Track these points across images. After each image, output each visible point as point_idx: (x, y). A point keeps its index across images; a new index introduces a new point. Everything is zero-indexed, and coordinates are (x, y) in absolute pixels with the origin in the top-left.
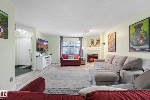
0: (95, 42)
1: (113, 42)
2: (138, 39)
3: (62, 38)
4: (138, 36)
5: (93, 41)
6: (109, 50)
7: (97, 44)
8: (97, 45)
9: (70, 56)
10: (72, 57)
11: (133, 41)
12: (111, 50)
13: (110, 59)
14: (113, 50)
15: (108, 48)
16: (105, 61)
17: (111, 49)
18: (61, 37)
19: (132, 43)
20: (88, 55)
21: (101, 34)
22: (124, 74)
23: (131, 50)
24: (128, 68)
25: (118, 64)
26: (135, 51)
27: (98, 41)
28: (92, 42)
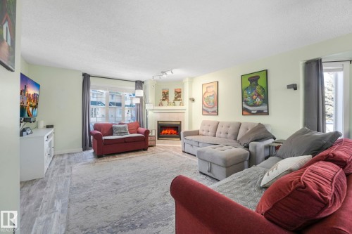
0: (172, 96)
1: (212, 98)
2: (255, 97)
3: (86, 77)
4: (254, 93)
5: (168, 93)
6: (205, 112)
7: (176, 99)
8: (177, 103)
9: (120, 128)
10: (125, 129)
11: (247, 99)
12: (208, 112)
13: (211, 129)
14: (213, 112)
15: (203, 109)
16: (200, 132)
17: (209, 110)
18: (84, 75)
19: (245, 101)
20: (158, 124)
21: (187, 80)
22: (255, 147)
23: (245, 113)
24: (258, 138)
25: (229, 135)
26: (250, 113)
27: (178, 94)
28: (165, 96)
